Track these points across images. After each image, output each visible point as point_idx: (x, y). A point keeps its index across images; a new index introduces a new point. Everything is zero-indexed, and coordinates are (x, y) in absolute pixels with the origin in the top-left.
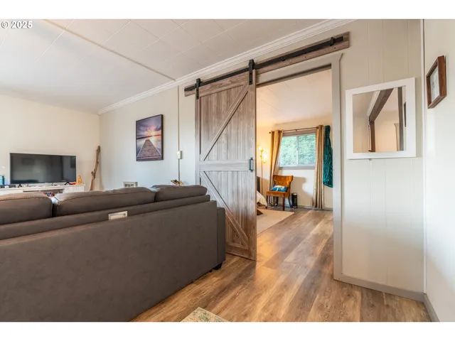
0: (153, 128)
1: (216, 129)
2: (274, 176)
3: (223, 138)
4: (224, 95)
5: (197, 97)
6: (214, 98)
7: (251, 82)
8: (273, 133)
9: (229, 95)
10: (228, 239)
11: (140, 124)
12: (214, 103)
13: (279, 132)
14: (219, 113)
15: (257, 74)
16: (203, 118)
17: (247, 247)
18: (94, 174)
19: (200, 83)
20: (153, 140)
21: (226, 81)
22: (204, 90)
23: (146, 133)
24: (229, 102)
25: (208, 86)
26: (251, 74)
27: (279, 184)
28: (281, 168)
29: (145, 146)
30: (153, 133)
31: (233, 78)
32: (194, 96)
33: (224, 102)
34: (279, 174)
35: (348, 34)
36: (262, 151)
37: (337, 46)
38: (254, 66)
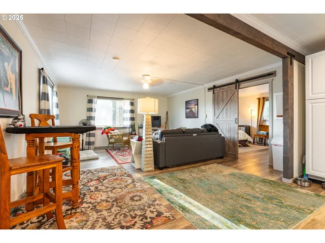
0: (194, 105)
1: (221, 106)
2: (260, 125)
3: (225, 110)
4: (225, 93)
5: (214, 93)
6: (221, 93)
7: (236, 88)
8: (259, 99)
9: (227, 93)
10: (227, 150)
11: (187, 103)
12: (221, 95)
13: (264, 98)
14: (223, 100)
15: (239, 85)
16: (216, 101)
17: (234, 153)
18: (166, 123)
19: (215, 87)
20: (193, 109)
21: (226, 87)
22: (216, 90)
23: (190, 107)
24: (227, 96)
25: (218, 89)
26: (236, 85)
27: (263, 130)
28: (265, 121)
29: (189, 112)
30: (194, 107)
31: (229, 86)
32: (212, 92)
33: (225, 96)
34: (264, 124)
35: (275, 71)
36: (251, 111)
37: (271, 76)
38: (237, 81)
